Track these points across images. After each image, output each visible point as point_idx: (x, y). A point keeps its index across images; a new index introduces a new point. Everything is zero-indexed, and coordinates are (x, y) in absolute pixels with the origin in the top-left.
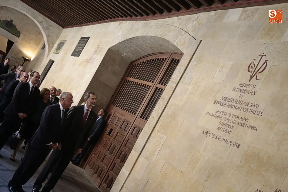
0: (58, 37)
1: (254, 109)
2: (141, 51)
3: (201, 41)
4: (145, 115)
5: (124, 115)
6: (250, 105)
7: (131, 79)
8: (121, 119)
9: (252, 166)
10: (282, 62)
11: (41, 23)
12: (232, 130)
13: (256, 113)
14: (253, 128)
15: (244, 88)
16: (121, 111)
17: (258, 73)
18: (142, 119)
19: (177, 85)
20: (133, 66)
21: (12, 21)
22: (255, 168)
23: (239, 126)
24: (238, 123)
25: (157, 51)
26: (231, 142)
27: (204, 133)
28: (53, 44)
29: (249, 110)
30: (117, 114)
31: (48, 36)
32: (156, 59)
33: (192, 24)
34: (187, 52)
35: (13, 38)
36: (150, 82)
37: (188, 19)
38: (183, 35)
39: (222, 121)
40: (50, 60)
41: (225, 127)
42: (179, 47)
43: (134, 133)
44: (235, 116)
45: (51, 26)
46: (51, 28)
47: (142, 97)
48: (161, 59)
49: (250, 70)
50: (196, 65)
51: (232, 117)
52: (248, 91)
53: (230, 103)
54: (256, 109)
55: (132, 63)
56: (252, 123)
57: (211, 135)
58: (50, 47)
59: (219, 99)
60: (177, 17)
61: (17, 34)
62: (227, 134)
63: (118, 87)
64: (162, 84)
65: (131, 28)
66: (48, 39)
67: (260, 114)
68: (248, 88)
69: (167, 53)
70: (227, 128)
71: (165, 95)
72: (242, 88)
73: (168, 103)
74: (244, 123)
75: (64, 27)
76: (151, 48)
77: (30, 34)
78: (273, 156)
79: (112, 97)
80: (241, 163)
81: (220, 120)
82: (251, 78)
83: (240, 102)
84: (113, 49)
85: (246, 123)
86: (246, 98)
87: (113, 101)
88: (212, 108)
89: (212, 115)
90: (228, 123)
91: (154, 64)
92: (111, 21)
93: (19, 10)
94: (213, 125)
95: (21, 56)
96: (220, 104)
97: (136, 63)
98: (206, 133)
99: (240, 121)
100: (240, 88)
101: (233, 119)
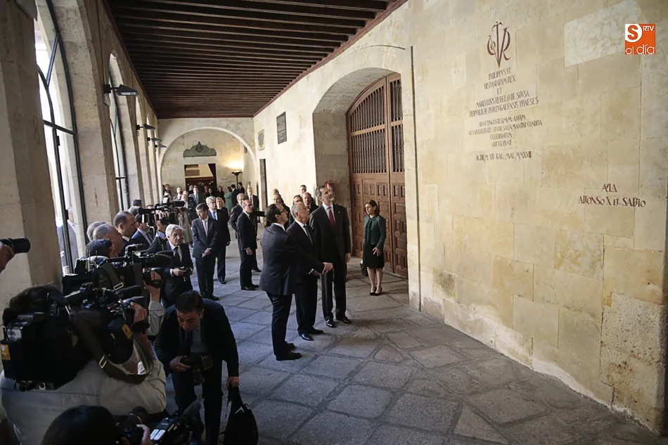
0: (253, 131)
1: (523, 99)
2: (349, 95)
3: (412, 47)
4: (398, 166)
5: (374, 179)
6: (516, 96)
7: (357, 133)
8: (374, 185)
9: (560, 171)
10: (526, 21)
11: (227, 127)
12: (511, 139)
13: (530, 103)
14: (535, 123)
15: (497, 79)
16: (367, 175)
18: (396, 172)
19: (414, 116)
20: (351, 117)
21: (199, 143)
22: (564, 173)
23: (517, 129)
25: (369, 84)
26: (518, 154)
27: (479, 158)
28: (253, 141)
29: (518, 103)
30: (366, 181)
31: (243, 137)
32: (372, 94)
33: (389, 32)
34: (403, 70)
35: (211, 160)
36: (381, 124)
37: (382, 29)
38: (387, 52)
39: (493, 133)
40: (261, 160)
41: (501, 139)
42: (390, 69)
43: (396, 194)
44: (506, 119)
45: (239, 124)
46: (240, 125)
48: (377, 90)
49: (492, 51)
50: (423, 79)
51: (503, 122)
52: (505, 80)
53: (491, 106)
54: (527, 98)
55: (347, 114)
56: (530, 118)
57: (489, 156)
58: (252, 146)
59: (475, 108)
60: (368, 34)
61: (213, 153)
62: (508, 146)
63: (348, 150)
64: (396, 120)
65: (323, 76)
66: (244, 140)
67: (535, 102)
68: (502, 77)
69: (380, 79)
70: (504, 139)
71: (407, 135)
72: (494, 79)
73: (415, 143)
74: (521, 122)
75: (252, 116)
76: (359, 85)
77: (225, 144)
78: (579, 146)
79: (349, 164)
80: (544, 174)
81: (491, 133)
82: (499, 61)
83: (502, 99)
84: (317, 112)
85: (524, 121)
86: (507, 89)
87: (353, 169)
88: (472, 123)
89: (477, 132)
90: (502, 133)
92: (297, 81)
93: (199, 128)
94: (484, 143)
95: (229, 173)
96: (479, 113)
97: (352, 110)
98: (482, 157)
99: (516, 123)
100: (492, 80)
101: (505, 124)
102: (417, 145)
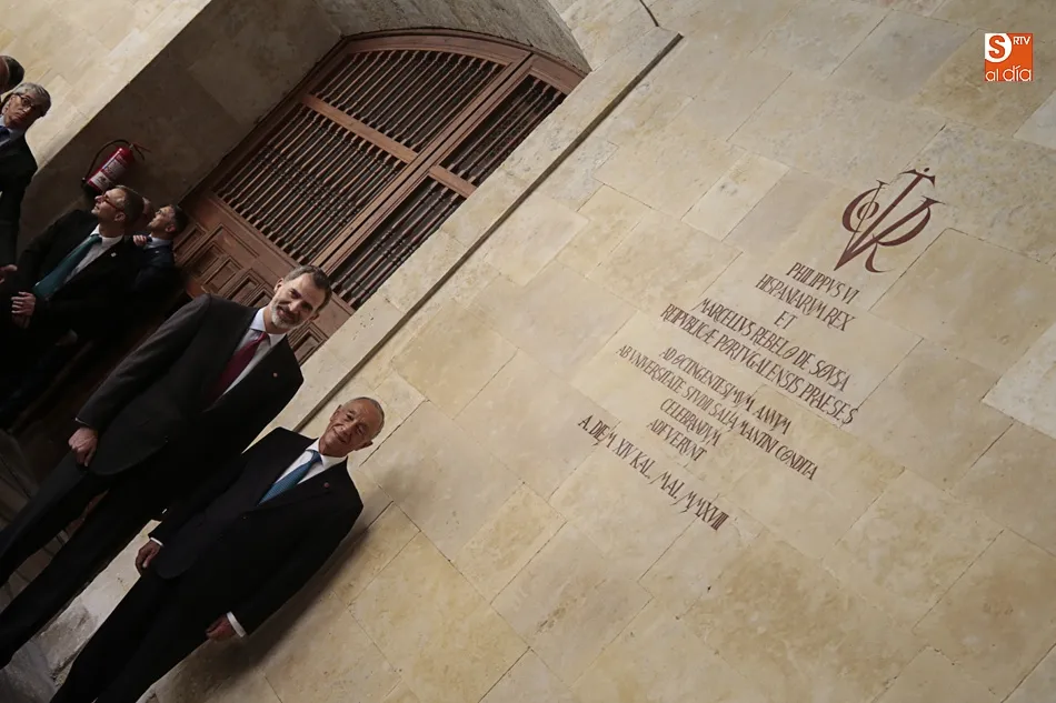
1: (823, 387)
3: (680, 38)
4: (350, 280)
5: (255, 254)
6: (812, 365)
7: (327, 110)
8: (238, 266)
9: (755, 617)
10: (992, 225)
12: (709, 448)
13: (829, 408)
14: (799, 464)
15: (806, 289)
16: (247, 231)
17: (884, 244)
19: (528, 193)
20: (350, 57)
22: (761, 630)
23: (743, 439)
24: (745, 425)
25: (476, 26)
26: (692, 496)
27: (590, 427)
29: (802, 386)
30: (228, 241)
34: (606, 67)
36: (408, 145)
39: (676, 397)
41: (686, 429)
42: (576, 34)
44: (739, 394)
47: (354, 199)
48: (479, 61)
49: (854, 220)
50: (633, 133)
51: (726, 395)
52: (821, 308)
53: (732, 335)
54: (833, 391)
55: (348, 41)
56: (799, 440)
57: (617, 442)
59: (690, 305)
62: (686, 458)
63: (260, 125)
64: (455, 171)
67: (845, 416)
68: (821, 295)
69: (514, 44)
70: (692, 435)
71: (463, 223)
72: (798, 285)
73: (466, 257)
74: (768, 433)
78: (851, 601)
79: (225, 160)
80: (710, 595)
81: (671, 395)
82: (847, 256)
83: (773, 344)
85: (776, 435)
86: (807, 332)
87: (221, 181)
88: (650, 333)
89: (641, 363)
90: (703, 416)
91: (442, 74)
96: (690, 324)
97: (371, 47)
98: (599, 431)
99: (753, 421)
100: (791, 283)
101: (729, 404)
102: (467, 266)
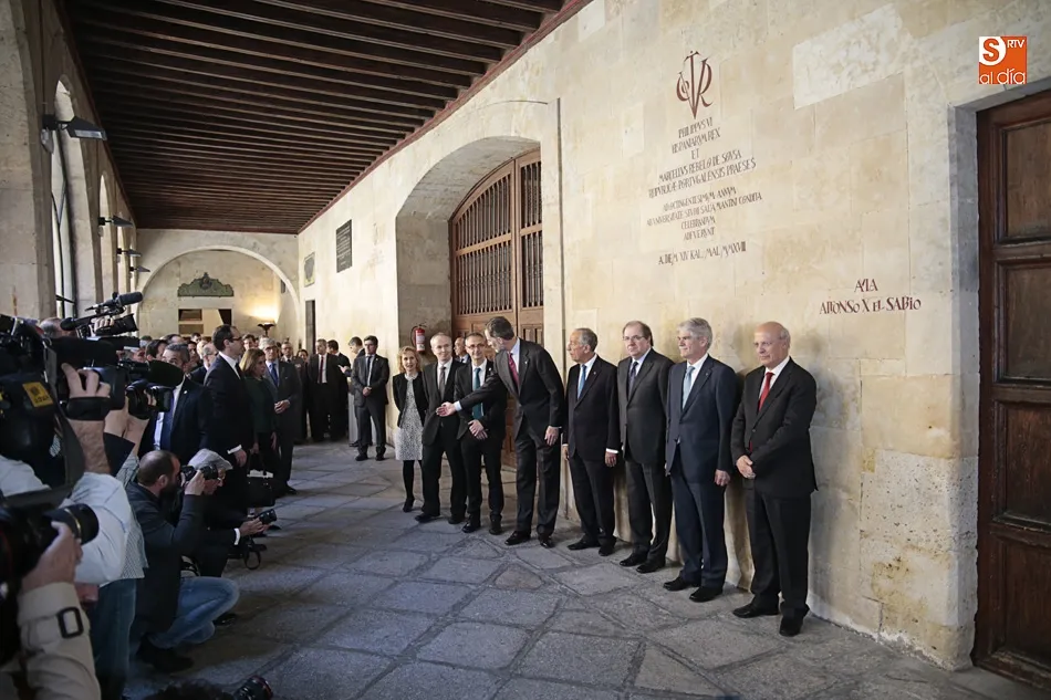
0: (296, 257)
1: (732, 163)
3: (559, 99)
4: (531, 297)
6: (721, 160)
7: (466, 250)
9: (790, 267)
10: (735, 46)
11: (254, 248)
12: (714, 225)
13: (743, 168)
14: (752, 198)
15: (691, 136)
16: (481, 316)
18: (527, 308)
19: (561, 204)
20: (457, 225)
21: (206, 274)
22: (797, 268)
23: (723, 210)
25: (487, 171)
26: (725, 248)
27: (664, 261)
28: (296, 272)
29: (725, 170)
30: (479, 326)
31: (279, 264)
32: (491, 188)
33: (524, 80)
34: (544, 136)
35: (225, 303)
36: (504, 233)
37: (510, 77)
38: (519, 111)
39: (685, 219)
40: (307, 302)
41: (699, 226)
42: (523, 136)
44: (705, 196)
45: (274, 243)
46: (275, 247)
48: (500, 181)
50: (575, 148)
51: (701, 201)
52: (704, 137)
53: (681, 178)
54: (738, 161)
55: (451, 220)
56: (744, 190)
57: (679, 256)
58: (295, 281)
59: (657, 183)
60: (488, 87)
61: (228, 291)
62: (709, 237)
63: (451, 277)
64: (529, 225)
65: (415, 157)
66: (282, 269)
67: (751, 164)
68: (700, 132)
69: (505, 163)
70: (703, 227)
72: (687, 138)
73: (562, 248)
74: (730, 199)
75: (296, 232)
76: (471, 172)
77: (248, 278)
79: (452, 300)
80: (767, 275)
81: (681, 221)
83: (699, 166)
84: (404, 215)
85: (733, 196)
86: (707, 150)
87: (457, 308)
88: (655, 207)
89: (659, 221)
90: (700, 217)
93: (207, 248)
94: (672, 237)
95: (255, 326)
96: (664, 190)
97: (459, 215)
98: (669, 259)
99: (721, 200)
100: (684, 139)
101: (705, 203)
102: (565, 250)
